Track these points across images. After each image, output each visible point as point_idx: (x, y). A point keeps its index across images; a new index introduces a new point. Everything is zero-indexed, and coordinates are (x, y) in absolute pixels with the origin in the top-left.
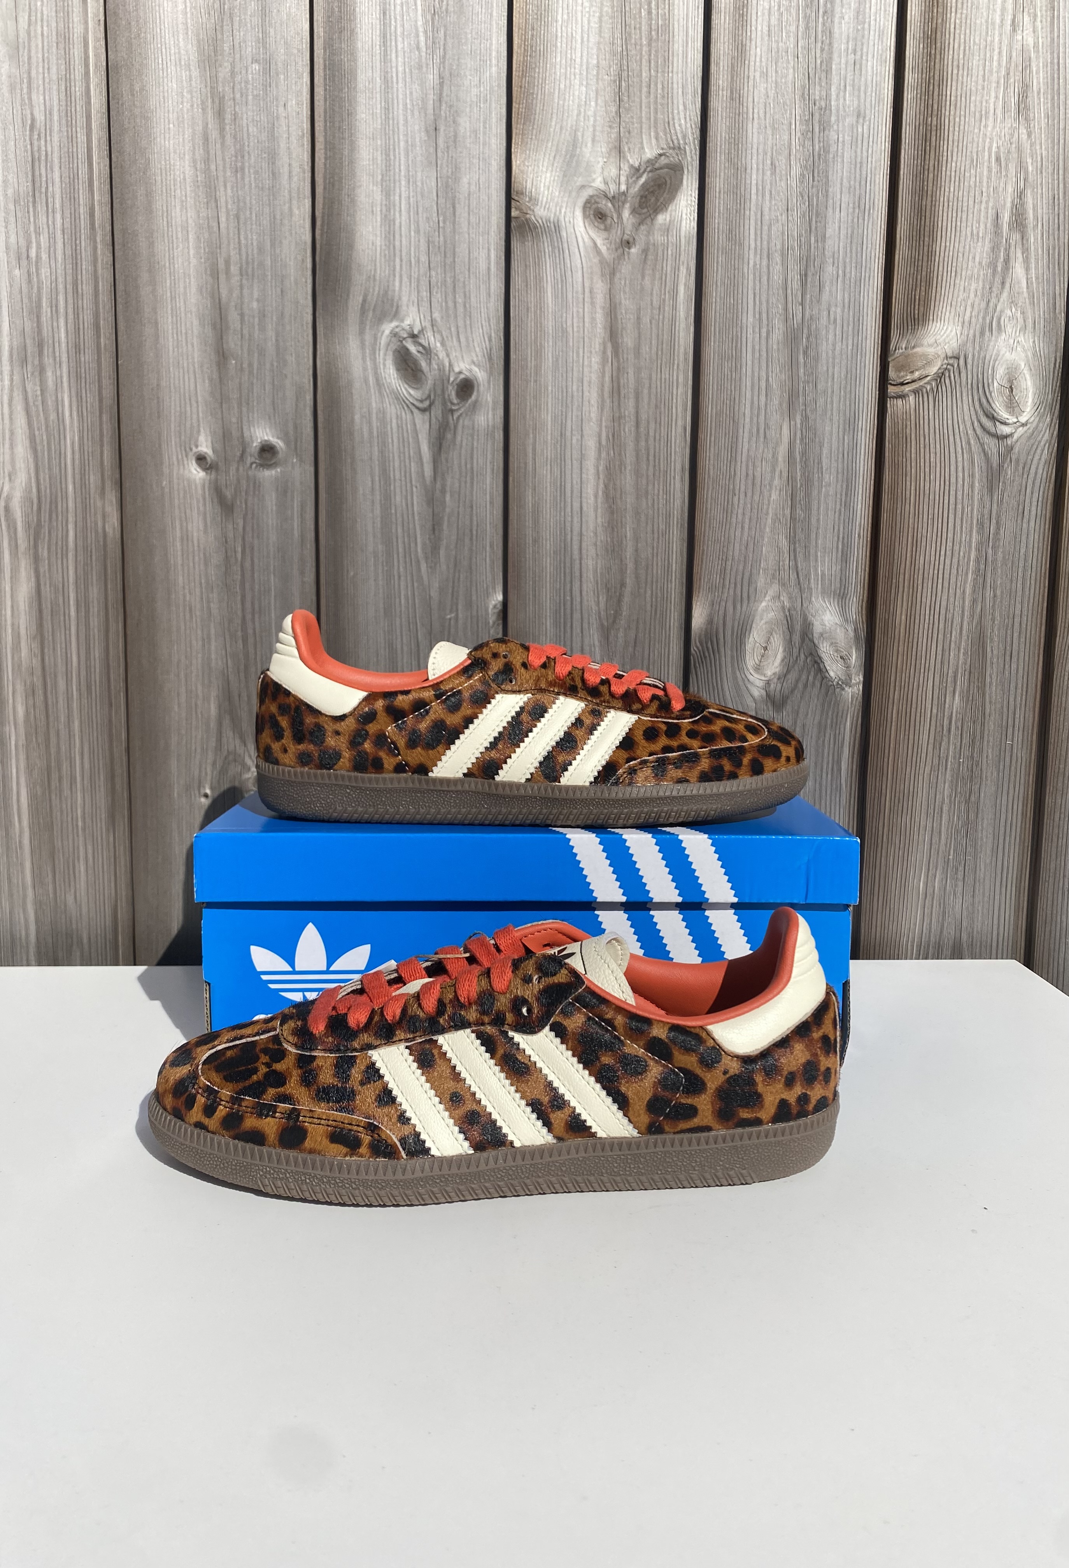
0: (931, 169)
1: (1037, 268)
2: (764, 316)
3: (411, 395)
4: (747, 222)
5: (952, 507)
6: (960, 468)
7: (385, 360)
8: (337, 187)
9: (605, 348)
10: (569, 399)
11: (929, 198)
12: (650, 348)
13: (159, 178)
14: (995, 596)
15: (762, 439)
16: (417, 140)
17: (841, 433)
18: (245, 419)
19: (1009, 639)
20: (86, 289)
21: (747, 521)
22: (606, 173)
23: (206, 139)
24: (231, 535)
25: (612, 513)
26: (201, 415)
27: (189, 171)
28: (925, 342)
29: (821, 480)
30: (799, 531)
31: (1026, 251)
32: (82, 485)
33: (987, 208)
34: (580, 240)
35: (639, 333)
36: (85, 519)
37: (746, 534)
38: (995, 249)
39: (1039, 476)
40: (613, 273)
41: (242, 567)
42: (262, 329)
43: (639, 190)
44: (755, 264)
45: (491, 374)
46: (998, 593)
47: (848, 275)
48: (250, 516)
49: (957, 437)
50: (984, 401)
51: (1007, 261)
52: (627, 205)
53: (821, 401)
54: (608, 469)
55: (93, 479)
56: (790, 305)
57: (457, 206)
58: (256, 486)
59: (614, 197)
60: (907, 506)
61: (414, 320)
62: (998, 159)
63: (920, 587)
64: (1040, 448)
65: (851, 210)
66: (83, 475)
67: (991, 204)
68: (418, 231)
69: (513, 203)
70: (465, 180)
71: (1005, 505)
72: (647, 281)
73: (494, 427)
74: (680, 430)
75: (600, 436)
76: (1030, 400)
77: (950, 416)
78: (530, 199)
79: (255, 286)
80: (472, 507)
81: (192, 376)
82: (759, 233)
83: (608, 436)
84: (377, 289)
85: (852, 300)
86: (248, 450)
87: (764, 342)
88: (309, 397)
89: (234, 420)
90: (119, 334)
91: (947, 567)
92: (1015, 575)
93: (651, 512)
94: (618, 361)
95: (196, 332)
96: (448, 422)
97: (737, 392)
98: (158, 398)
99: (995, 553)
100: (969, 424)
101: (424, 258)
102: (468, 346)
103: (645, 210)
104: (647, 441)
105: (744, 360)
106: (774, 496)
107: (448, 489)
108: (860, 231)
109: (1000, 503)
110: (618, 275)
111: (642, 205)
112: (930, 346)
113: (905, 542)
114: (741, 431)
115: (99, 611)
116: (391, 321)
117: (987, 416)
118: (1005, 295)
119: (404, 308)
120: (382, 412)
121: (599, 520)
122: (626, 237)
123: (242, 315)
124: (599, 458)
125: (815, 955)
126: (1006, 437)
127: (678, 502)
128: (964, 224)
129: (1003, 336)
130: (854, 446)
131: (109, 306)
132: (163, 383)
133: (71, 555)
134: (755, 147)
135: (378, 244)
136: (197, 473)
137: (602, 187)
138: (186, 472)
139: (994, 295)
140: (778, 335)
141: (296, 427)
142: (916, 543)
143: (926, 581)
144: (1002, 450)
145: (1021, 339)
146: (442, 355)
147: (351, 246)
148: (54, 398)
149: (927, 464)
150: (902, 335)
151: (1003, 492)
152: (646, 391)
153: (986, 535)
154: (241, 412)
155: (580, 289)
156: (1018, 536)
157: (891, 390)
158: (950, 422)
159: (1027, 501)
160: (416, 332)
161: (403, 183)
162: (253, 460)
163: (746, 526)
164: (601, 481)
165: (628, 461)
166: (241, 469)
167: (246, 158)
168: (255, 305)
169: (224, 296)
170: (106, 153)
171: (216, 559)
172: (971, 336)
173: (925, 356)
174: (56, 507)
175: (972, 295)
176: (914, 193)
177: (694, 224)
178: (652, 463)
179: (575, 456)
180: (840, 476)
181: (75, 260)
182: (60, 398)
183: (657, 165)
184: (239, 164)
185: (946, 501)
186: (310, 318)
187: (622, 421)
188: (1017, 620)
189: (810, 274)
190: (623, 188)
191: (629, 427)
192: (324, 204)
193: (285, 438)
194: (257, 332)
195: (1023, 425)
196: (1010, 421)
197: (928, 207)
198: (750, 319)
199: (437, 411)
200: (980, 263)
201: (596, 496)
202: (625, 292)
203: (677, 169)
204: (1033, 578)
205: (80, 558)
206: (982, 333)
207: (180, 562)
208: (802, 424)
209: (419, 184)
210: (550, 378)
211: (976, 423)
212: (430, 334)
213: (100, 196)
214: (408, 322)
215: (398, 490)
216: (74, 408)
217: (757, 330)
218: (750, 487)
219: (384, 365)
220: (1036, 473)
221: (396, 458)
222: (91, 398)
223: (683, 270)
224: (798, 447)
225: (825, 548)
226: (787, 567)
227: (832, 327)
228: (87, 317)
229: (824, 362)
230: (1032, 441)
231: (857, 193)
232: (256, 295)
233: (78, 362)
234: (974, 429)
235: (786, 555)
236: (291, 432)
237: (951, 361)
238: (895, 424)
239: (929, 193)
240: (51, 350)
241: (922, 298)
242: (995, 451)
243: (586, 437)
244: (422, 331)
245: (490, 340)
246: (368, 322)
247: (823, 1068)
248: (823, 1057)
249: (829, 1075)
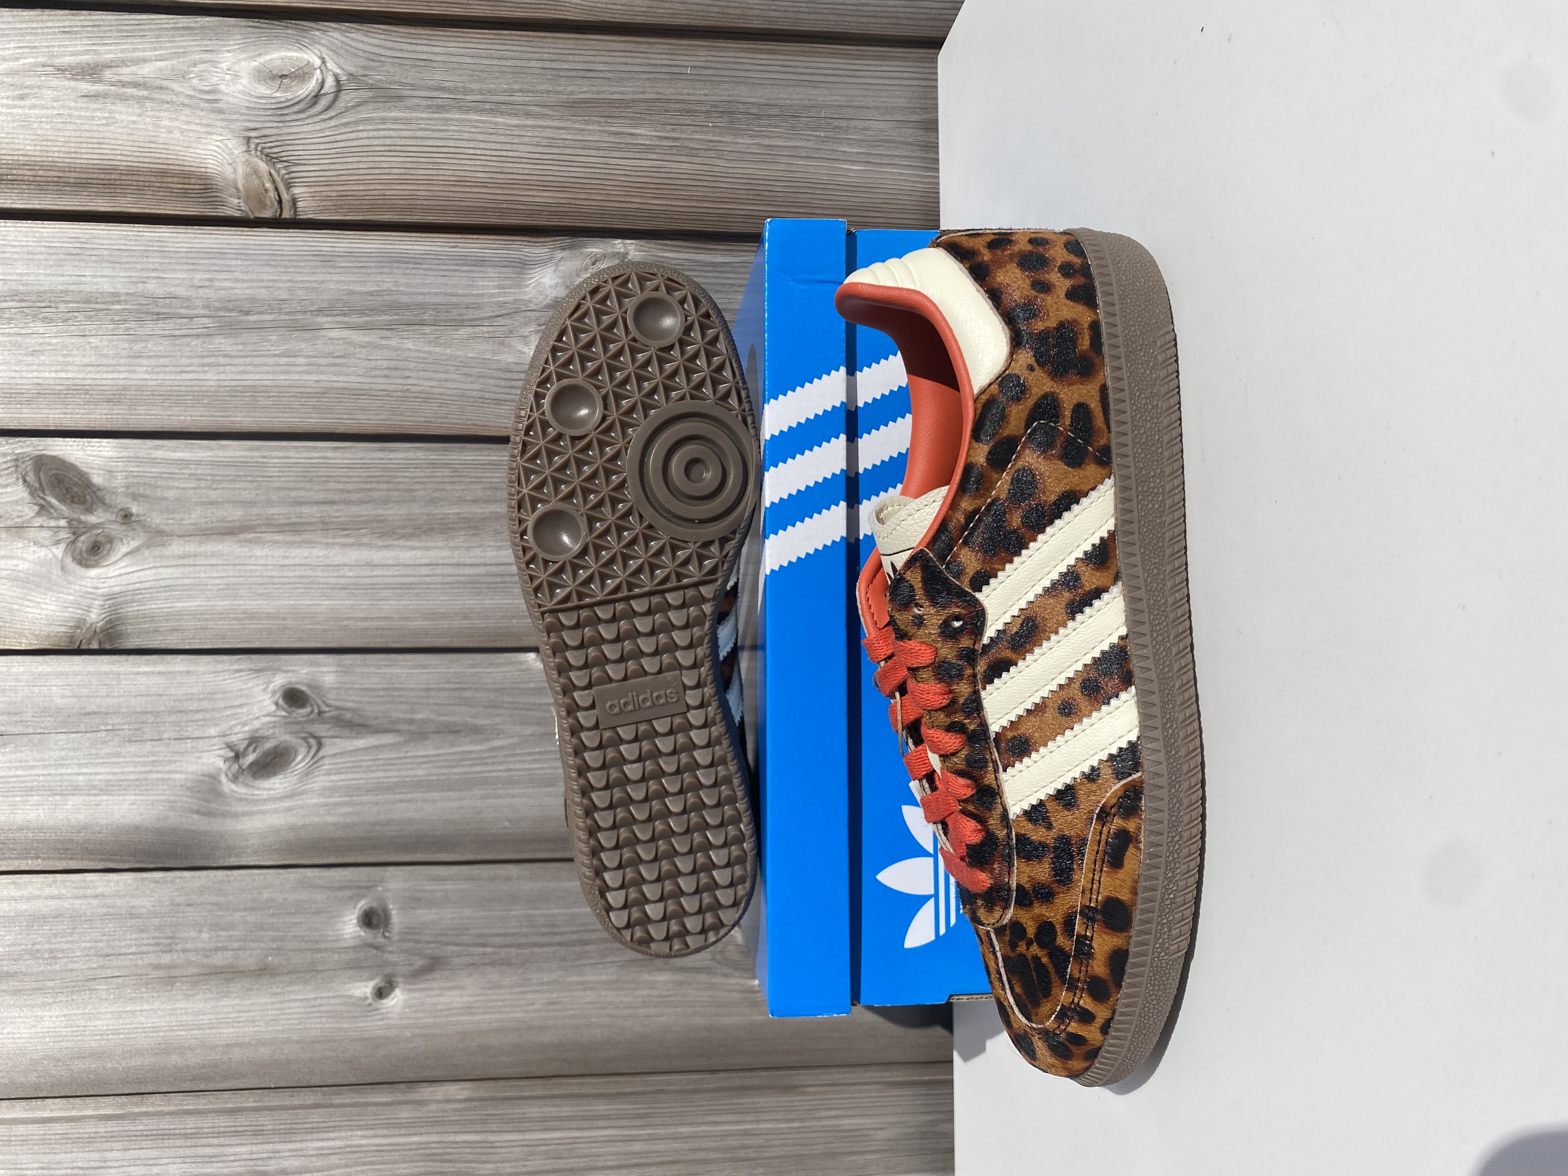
0: (34, 173)
1: (144, 50)
2: (206, 361)
3: (302, 760)
4: (98, 382)
5: (419, 142)
6: (375, 134)
7: (264, 789)
8: (70, 846)
9: (246, 541)
10: (304, 580)
11: (67, 175)
12: (245, 489)
13: (64, 1044)
14: (521, 91)
15: (344, 361)
16: (14, 756)
17: (337, 271)
18: (335, 945)
19: (570, 74)
20: (191, 1123)
21: (437, 376)
22: (46, 543)
23: (16, 992)
24: (466, 959)
25: (431, 530)
26: (331, 994)
27: (56, 1011)
28: (231, 176)
29: (390, 292)
30: (450, 316)
31: (123, 63)
32: (411, 1126)
33: (76, 109)
34: (123, 571)
35: (228, 502)
36: (452, 1123)
37: (455, 376)
38: (124, 99)
39: (383, 43)
40: (160, 533)
41: (501, 947)
42: (232, 926)
43: (65, 504)
44: (147, 372)
45: (279, 670)
46: (517, 87)
47: (157, 266)
48: (443, 938)
49: (339, 138)
50: (296, 108)
51: (136, 85)
52: (83, 518)
53: (301, 294)
54: (382, 535)
55: (405, 1114)
56: (194, 332)
57: (88, 710)
58: (409, 932)
59: (74, 533)
60: (419, 193)
61: (219, 756)
62: (22, 97)
63: (512, 176)
64: (350, 42)
65: (83, 264)
66: (401, 1126)
67: (73, 104)
68: (118, 755)
69: (84, 647)
70: (59, 701)
71: (417, 82)
72: (171, 494)
73: (339, 665)
74: (337, 454)
75: (344, 545)
76: (295, 54)
77: (317, 147)
78: (78, 627)
79: (182, 935)
80: (428, 689)
81: (287, 1005)
82: (110, 368)
83: (344, 536)
84: (184, 799)
85: (184, 260)
86: (369, 941)
87: (236, 361)
88: (309, 872)
89: (336, 957)
90: (240, 1086)
91: (489, 146)
92: (496, 69)
93: (429, 486)
94: (261, 525)
95: (237, 1001)
96: (333, 717)
97: (293, 390)
98: (312, 1042)
99: (471, 91)
100: (323, 125)
101: (148, 746)
102: (248, 696)
103: (88, 497)
104: (348, 491)
105: (257, 383)
106: (409, 345)
107: (408, 716)
108: (106, 252)
109: (414, 87)
110: (162, 527)
111: (82, 502)
112: (235, 171)
113: (460, 195)
114: (336, 385)
115: (555, 1106)
116: (220, 782)
117: (315, 103)
118: (176, 86)
119: (205, 768)
120: (323, 792)
121: (440, 544)
122: (119, 519)
123: (217, 949)
124: (369, 546)
125: (892, 263)
126: (338, 81)
127: (420, 454)
128: (96, 135)
129: (222, 87)
130: (350, 255)
131: (210, 1097)
132: (295, 1037)
133: (492, 1138)
134: (13, 374)
135: (133, 797)
136: (397, 999)
137: (62, 546)
138: (395, 1010)
139: (175, 99)
140: (223, 343)
141: (342, 888)
142: (461, 182)
143: (504, 170)
144: (353, 86)
145: (224, 66)
146: (257, 724)
147: (137, 828)
148: (314, 1159)
149: (371, 171)
150: (223, 203)
151: (400, 83)
152: (293, 494)
153: (452, 103)
154: (326, 950)
155: (181, 570)
156: (451, 65)
157: (287, 214)
158: (322, 147)
159: (411, 56)
160: (232, 754)
161: (63, 771)
162: (380, 935)
163: (444, 376)
164: (396, 543)
165: (373, 512)
166: (390, 949)
167: (39, 947)
168: (205, 935)
169: (195, 971)
170: (39, 1102)
171: (494, 975)
172: (224, 124)
173: (246, 177)
174: (436, 1155)
175: (176, 124)
176: (61, 193)
177: (105, 442)
178: (374, 486)
179: (369, 573)
180: (385, 270)
181: (163, 1136)
182: (315, 1152)
183: (37, 485)
184: (47, 955)
185: (414, 149)
186: (220, 873)
187: (327, 519)
188: (547, 65)
189: (157, 310)
190: (63, 523)
191: (333, 511)
192: (90, 860)
193: (353, 899)
194: (236, 933)
195: (324, 62)
196: (320, 77)
197: (76, 175)
198: (211, 378)
199: (320, 729)
200: (139, 115)
201: (413, 548)
202: (182, 519)
203: (40, 462)
204: (499, 47)
205: (494, 1127)
206: (220, 111)
207: (498, 1016)
208: (328, 316)
209: (63, 753)
210: (280, 602)
211: (323, 117)
212: (234, 738)
213: (89, 1108)
214: (220, 763)
215: (411, 773)
216: (325, 1135)
217: (222, 369)
218: (399, 373)
219: (270, 789)
220: (379, 46)
221: (374, 775)
222: (315, 1117)
223: (159, 454)
224: (355, 319)
225: (468, 286)
226: (491, 329)
227: (217, 284)
228: (223, 1122)
229: (256, 291)
230: (342, 52)
231: (62, 257)
232: (193, 934)
233: (274, 1132)
234: (331, 118)
235: (477, 329)
236: (349, 893)
237: (253, 146)
238: (325, 209)
239: (61, 174)
240: (260, 1163)
241: (182, 181)
242: (354, 94)
243: (346, 561)
244: (230, 747)
245: (240, 671)
246: (222, 808)
247: (1029, 247)
248: (1016, 248)
249: (1038, 240)
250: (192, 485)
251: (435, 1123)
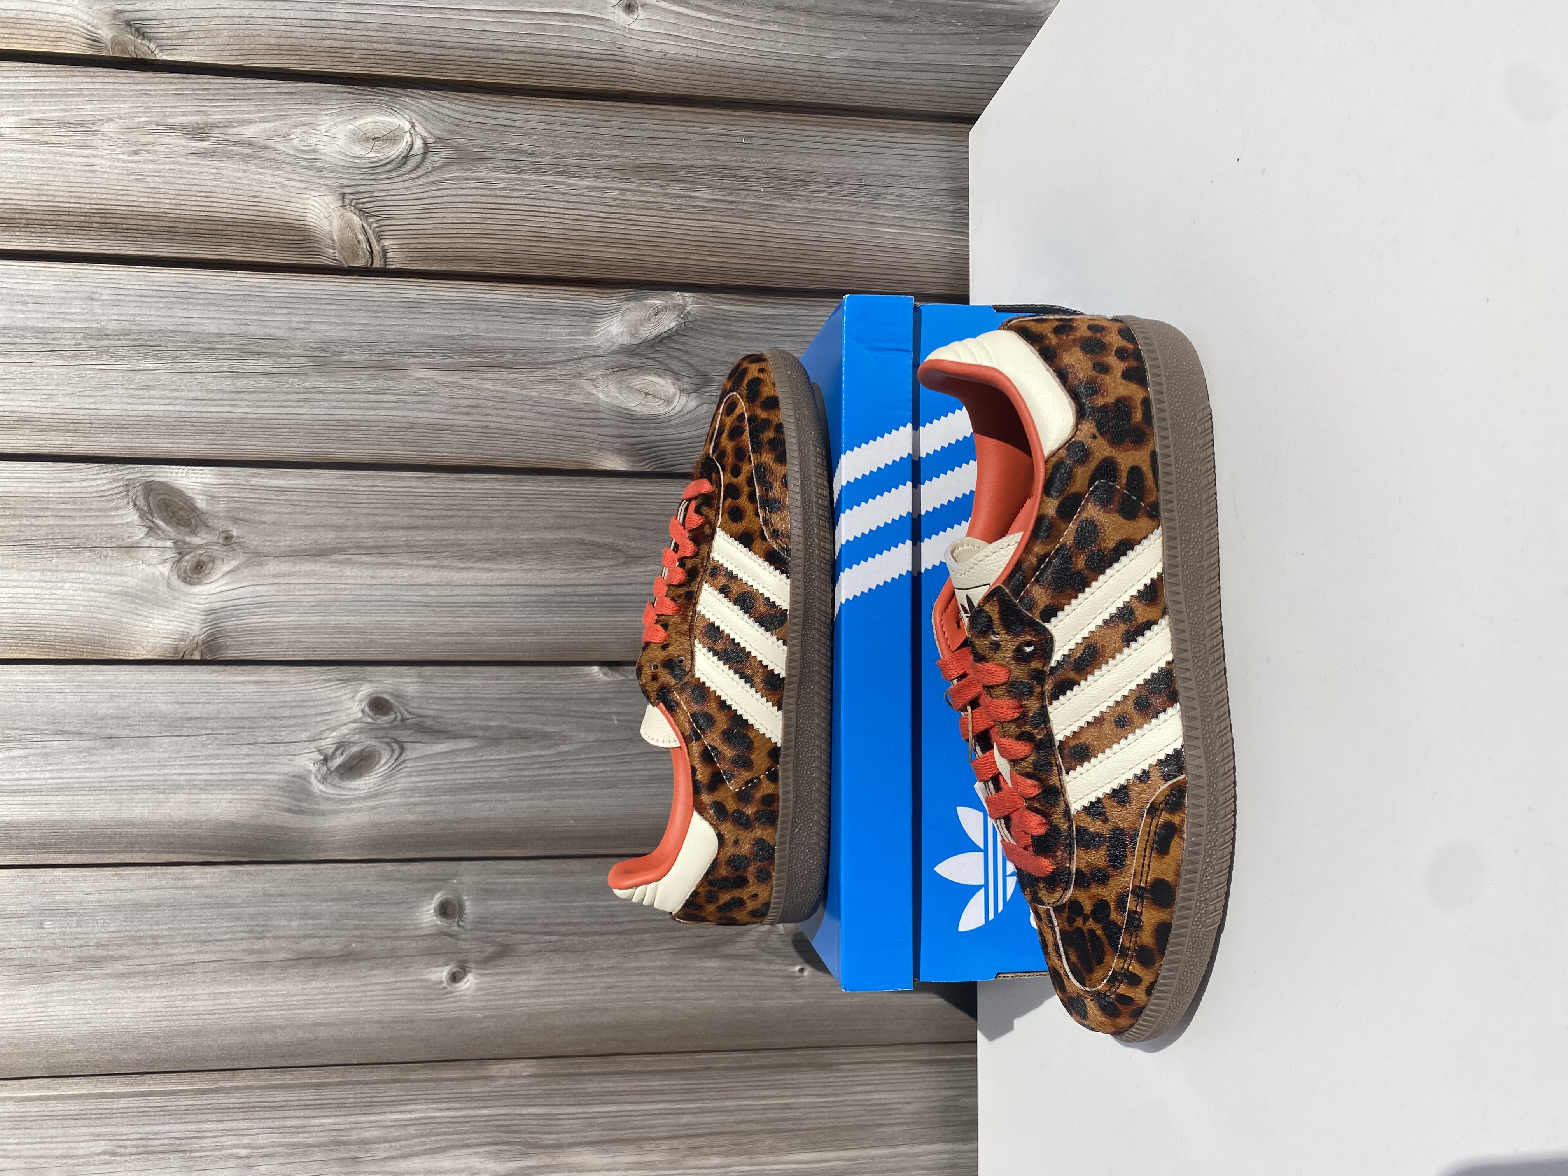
0: (146, 223)
1: (249, 112)
2: (301, 396)
3: (386, 763)
4: (204, 415)
5: (498, 200)
6: (459, 192)
7: (350, 789)
8: (172, 840)
9: (336, 562)
10: (390, 598)
11: (178, 225)
12: (337, 514)
13: (165, 1024)
14: (591, 155)
15: (429, 398)
16: (121, 757)
17: (422, 316)
18: (414, 933)
19: (636, 141)
20: (279, 1097)
21: (514, 413)
22: (154, 561)
23: (121, 975)
24: (533, 946)
25: (507, 553)
26: (409, 978)
27: (157, 993)
28: (328, 229)
29: (471, 337)
30: (525, 360)
31: (230, 124)
32: (482, 1099)
33: (186, 164)
34: (224, 588)
35: (320, 526)
36: (517, 1097)
37: (529, 415)
38: (229, 156)
39: (466, 109)
40: (259, 554)
41: (566, 935)
42: (319, 915)
43: (172, 527)
44: (249, 406)
45: (364, 680)
46: (588, 151)
47: (258, 310)
48: (513, 928)
49: (425, 195)
50: (388, 167)
51: (241, 143)
52: (188, 539)
53: (390, 337)
54: (462, 558)
55: (476, 1088)
56: (291, 370)
57: (189, 716)
58: (481, 921)
59: (179, 553)
60: (498, 247)
61: (309, 759)
62: (136, 153)
63: (583, 233)
64: (438, 109)
65: (190, 307)
66: (473, 1099)
67: (183, 160)
68: (217, 756)
69: (186, 658)
70: (163, 707)
71: (497, 145)
72: (268, 518)
73: (419, 676)
74: (421, 484)
75: (427, 567)
76: (388, 119)
77: (405, 203)
78: (182, 640)
79: (274, 923)
80: (502, 699)
81: (369, 988)
82: (215, 403)
83: (428, 558)
84: (277, 798)
85: (283, 305)
86: (445, 930)
87: (330, 397)
88: (389, 866)
89: (414, 944)
90: (326, 1062)
91: (562, 205)
92: (569, 135)
93: (506, 513)
94: (350, 548)
95: (323, 984)
96: (414, 724)
97: (381, 424)
98: (392, 1022)
99: (547, 155)
100: (412, 183)
101: (245, 750)
102: (336, 704)
103: (193, 521)
104: (432, 518)
105: (348, 417)
106: (489, 385)
107: (484, 723)
108: (212, 296)
109: (494, 150)
110: (260, 549)
111: (188, 525)
112: (331, 224)
113: (536, 249)
114: (421, 420)
115: (613, 1082)
116: (310, 783)
117: (404, 163)
118: (278, 146)
119: (296, 769)
120: (405, 792)
121: (514, 567)
122: (221, 541)
123: (305, 937)
124: (451, 568)
125: (969, 342)
126: (426, 144)
127: (496, 485)
128: (204, 188)
129: (321, 147)
130: (435, 302)
131: (296, 1073)
132: (376, 1017)
133: (555, 1111)
134: (125, 407)
135: (230, 796)
136: (469, 982)
137: (168, 565)
138: (468, 993)
139: (277, 157)
140: (320, 382)
141: (420, 881)
142: (538, 238)
143: (576, 227)
144: (439, 148)
145: (323, 128)
146: (345, 730)
147: (233, 825)
148: (393, 1130)
149: (455, 226)
150: (320, 253)
151: (482, 147)
152: (381, 519)
153: (528, 164)
154: (405, 937)
155: (276, 588)
156: (529, 131)
157: (377, 264)
158: (410, 203)
159: (492, 121)
160: (322, 758)
161: (166, 771)
162: (455, 924)
163: (520, 414)
164: (474, 565)
165: (453, 537)
166: (463, 936)
167: (142, 934)
168: (295, 924)
169: (285, 956)
170: (139, 1078)
171: (558, 961)
172: (321, 181)
173: (341, 230)
174: (504, 1126)
175: (278, 180)
176: (172, 241)
177: (207, 469)
178: (455, 513)
179: (448, 592)
180: (467, 317)
181: (249, 1109)
182: (393, 1123)
183: (145, 508)
184: (149, 941)
185: (493, 206)
186: (308, 867)
187: (412, 543)
188: (616, 132)
189: (258, 349)
190: (169, 543)
191: (419, 537)
192: (190, 853)
193: (432, 891)
194: (323, 921)
195: (413, 126)
196: (409, 140)
197: (187, 226)
198: (305, 412)
199: (403, 735)
200: (244, 171)
201: (490, 570)
202: (279, 541)
203: (150, 488)
204: (572, 115)
205: (557, 1101)
206: (318, 169)
207: (561, 999)
208: (414, 357)
209: (167, 755)
210: (367, 618)
211: (412, 176)
212: (323, 743)
213: (185, 1083)
214: (311, 766)
215: (486, 775)
216: (403, 1108)
217: (316, 404)
218: (479, 410)
219: (355, 790)
220: (464, 113)
221: (452, 777)
222: (394, 1091)
223: (255, 481)
224: (439, 360)
225: (542, 332)
226: (563, 372)
227: (312, 326)
228: (309, 1096)
229: (349, 333)
230: (430, 117)
231: (173, 300)
232: (285, 923)
233: (355, 1105)
234: (418, 177)
235: (550, 372)
236: (427, 885)
237: (347, 201)
238: (413, 260)
239: (171, 225)
240: (343, 1133)
241: (282, 232)
242: (439, 156)
243: (429, 581)
244: (320, 751)
245: (329, 681)
246: (312, 807)
247: (1089, 334)
248: (1078, 334)
249: (1096, 327)
250: (286, 510)
251: (505, 1097)
